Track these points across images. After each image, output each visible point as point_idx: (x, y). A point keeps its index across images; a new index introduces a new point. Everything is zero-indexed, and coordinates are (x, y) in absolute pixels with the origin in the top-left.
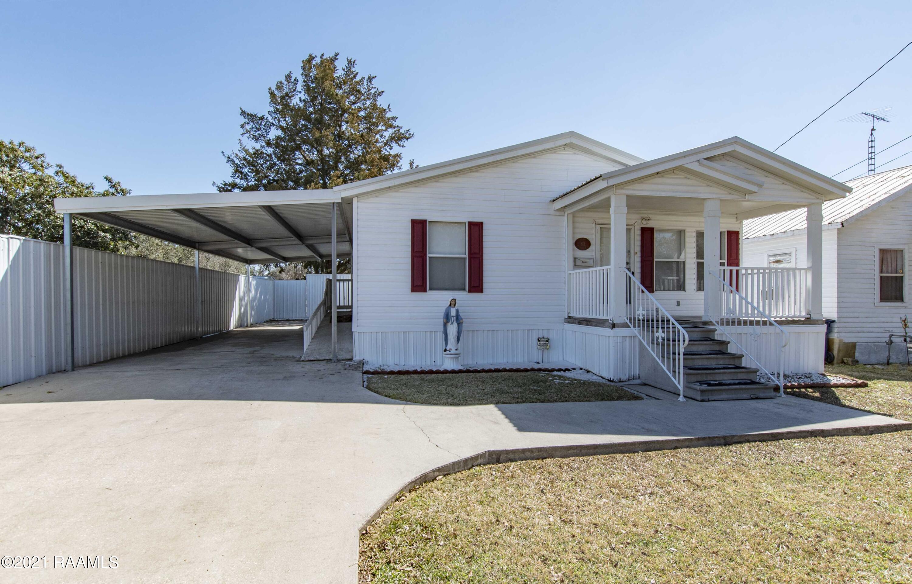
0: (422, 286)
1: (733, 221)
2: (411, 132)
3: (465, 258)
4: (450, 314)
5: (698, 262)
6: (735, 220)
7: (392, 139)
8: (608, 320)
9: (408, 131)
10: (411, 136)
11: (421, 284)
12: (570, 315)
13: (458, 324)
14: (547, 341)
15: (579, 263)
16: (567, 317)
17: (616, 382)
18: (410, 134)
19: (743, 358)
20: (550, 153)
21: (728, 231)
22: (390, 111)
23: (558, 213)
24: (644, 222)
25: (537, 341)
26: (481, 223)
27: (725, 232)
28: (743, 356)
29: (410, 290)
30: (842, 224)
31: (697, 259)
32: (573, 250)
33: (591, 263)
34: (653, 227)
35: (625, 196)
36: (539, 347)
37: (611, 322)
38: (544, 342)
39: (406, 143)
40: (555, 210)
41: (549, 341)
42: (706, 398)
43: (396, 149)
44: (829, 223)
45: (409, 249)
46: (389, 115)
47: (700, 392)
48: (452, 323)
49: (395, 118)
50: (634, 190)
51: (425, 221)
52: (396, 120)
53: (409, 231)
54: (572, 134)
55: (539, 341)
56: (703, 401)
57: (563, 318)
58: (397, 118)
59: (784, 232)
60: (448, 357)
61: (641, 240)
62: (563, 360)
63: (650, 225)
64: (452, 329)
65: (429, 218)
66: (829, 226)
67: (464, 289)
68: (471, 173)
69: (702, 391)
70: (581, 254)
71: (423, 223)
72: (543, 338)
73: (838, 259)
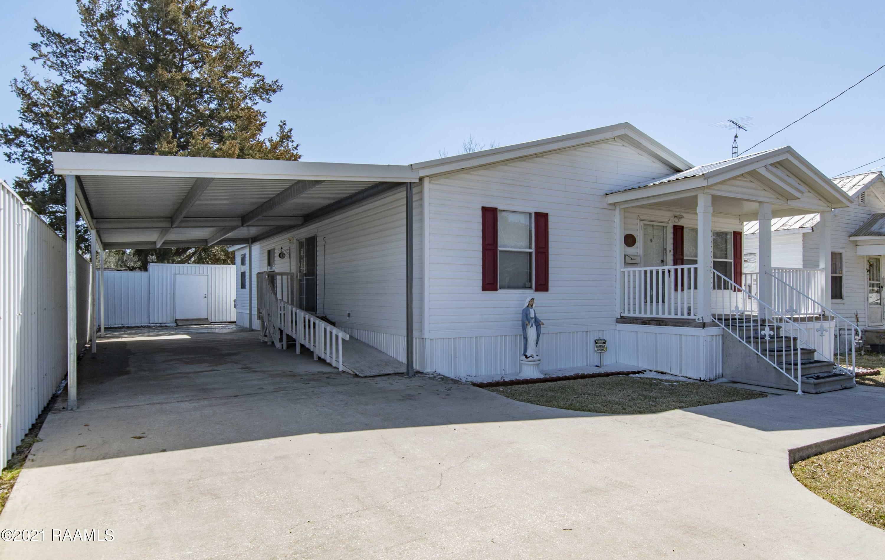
0: (493, 284)
1: (737, 222)
2: (280, 83)
3: (530, 254)
4: (529, 316)
5: (714, 262)
6: (738, 221)
7: (255, 91)
8: (695, 319)
9: (277, 81)
10: (280, 88)
11: (493, 282)
12: (622, 315)
13: (536, 326)
14: (604, 343)
15: (628, 260)
16: (619, 317)
17: (707, 382)
18: (279, 85)
19: (815, 353)
20: (603, 143)
21: (734, 232)
22: (253, 53)
23: (610, 207)
24: (676, 220)
25: (594, 342)
26: (547, 214)
27: (731, 232)
28: (815, 351)
29: (481, 288)
30: (813, 229)
31: (714, 258)
32: (624, 247)
33: (638, 260)
34: (682, 225)
35: (711, 196)
36: (596, 349)
37: (701, 321)
38: (601, 344)
39: (274, 97)
40: (608, 204)
41: (607, 343)
42: (818, 391)
43: (260, 105)
44: (800, 228)
45: (480, 241)
46: (251, 59)
47: (813, 386)
48: (532, 326)
49: (258, 64)
50: (718, 190)
51: (496, 209)
52: (261, 66)
53: (480, 220)
54: (627, 125)
55: (597, 343)
56: (817, 393)
57: (615, 319)
58: (261, 64)
59: (753, 234)
60: (530, 365)
61: (674, 238)
62: (617, 362)
63: (681, 223)
64: (532, 332)
65: (500, 207)
66: (799, 230)
67: (531, 288)
68: (537, 158)
69: (815, 384)
70: (631, 251)
71: (494, 211)
72: (600, 340)
73: (803, 260)
